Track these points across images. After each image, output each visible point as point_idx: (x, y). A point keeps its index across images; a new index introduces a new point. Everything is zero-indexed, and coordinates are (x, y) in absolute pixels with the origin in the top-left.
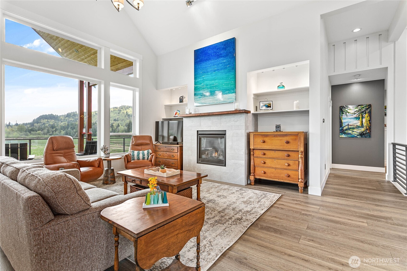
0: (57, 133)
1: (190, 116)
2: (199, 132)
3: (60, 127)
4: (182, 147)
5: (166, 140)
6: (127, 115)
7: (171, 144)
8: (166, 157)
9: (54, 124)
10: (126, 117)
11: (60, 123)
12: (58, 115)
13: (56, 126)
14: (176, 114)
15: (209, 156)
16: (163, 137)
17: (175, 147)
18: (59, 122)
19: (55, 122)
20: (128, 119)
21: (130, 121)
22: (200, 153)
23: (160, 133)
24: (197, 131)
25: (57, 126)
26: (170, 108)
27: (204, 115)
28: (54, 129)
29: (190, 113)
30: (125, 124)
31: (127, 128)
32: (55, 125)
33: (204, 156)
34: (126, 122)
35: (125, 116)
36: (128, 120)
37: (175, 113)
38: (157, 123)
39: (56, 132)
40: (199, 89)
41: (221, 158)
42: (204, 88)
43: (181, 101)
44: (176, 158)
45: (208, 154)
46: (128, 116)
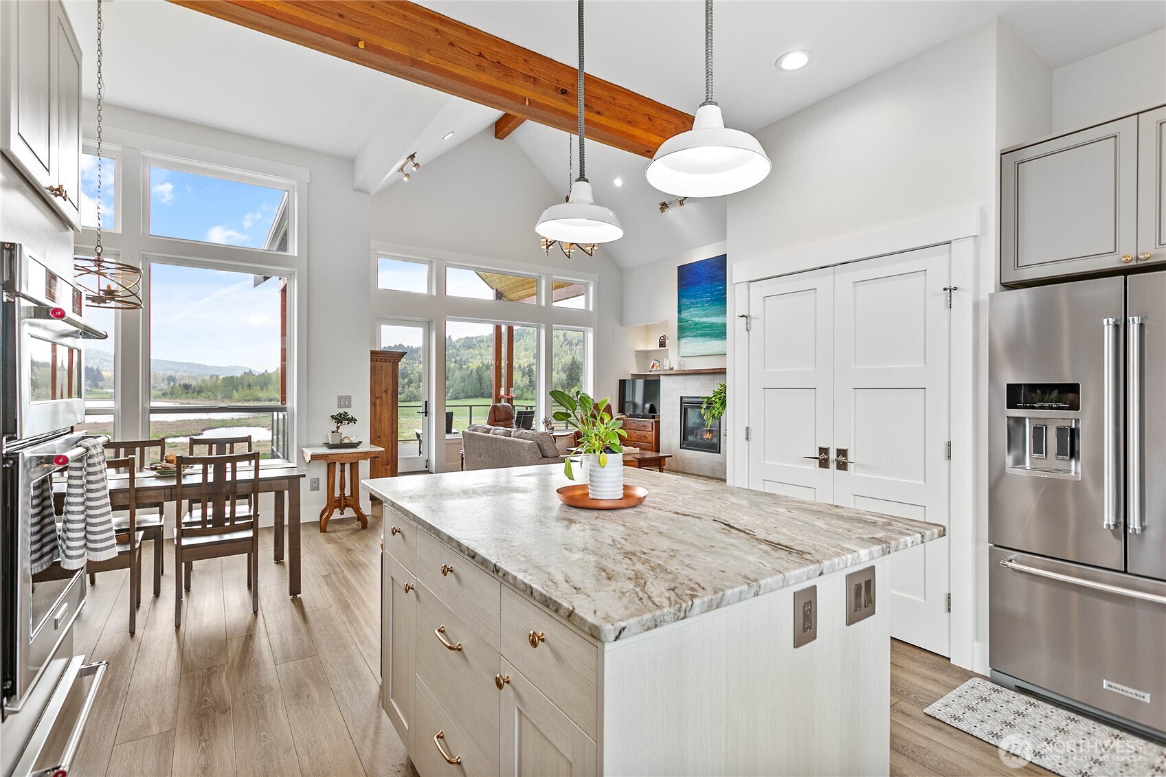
0: (411, 389)
1: (671, 374)
2: (684, 400)
3: (417, 374)
4: (658, 423)
5: (639, 412)
6: (566, 342)
7: (644, 417)
8: (635, 439)
9: (405, 367)
10: (564, 346)
11: (417, 364)
12: (414, 348)
13: (409, 372)
14: (653, 366)
15: (699, 437)
16: (635, 405)
17: (649, 422)
18: (415, 363)
19: (408, 364)
20: (569, 352)
21: (574, 357)
22: (686, 432)
23: (628, 398)
24: (681, 397)
25: (411, 374)
26: (644, 355)
27: (688, 372)
28: (406, 380)
29: (672, 369)
30: (560, 367)
31: (565, 378)
32: (407, 371)
33: (691, 438)
34: (562, 360)
35: (561, 346)
36: (568, 356)
37: (652, 364)
38: (622, 383)
39: (409, 386)
40: (684, 329)
41: (715, 440)
42: (691, 329)
43: (662, 344)
44: (649, 439)
45: (696, 435)
46: (567, 344)
